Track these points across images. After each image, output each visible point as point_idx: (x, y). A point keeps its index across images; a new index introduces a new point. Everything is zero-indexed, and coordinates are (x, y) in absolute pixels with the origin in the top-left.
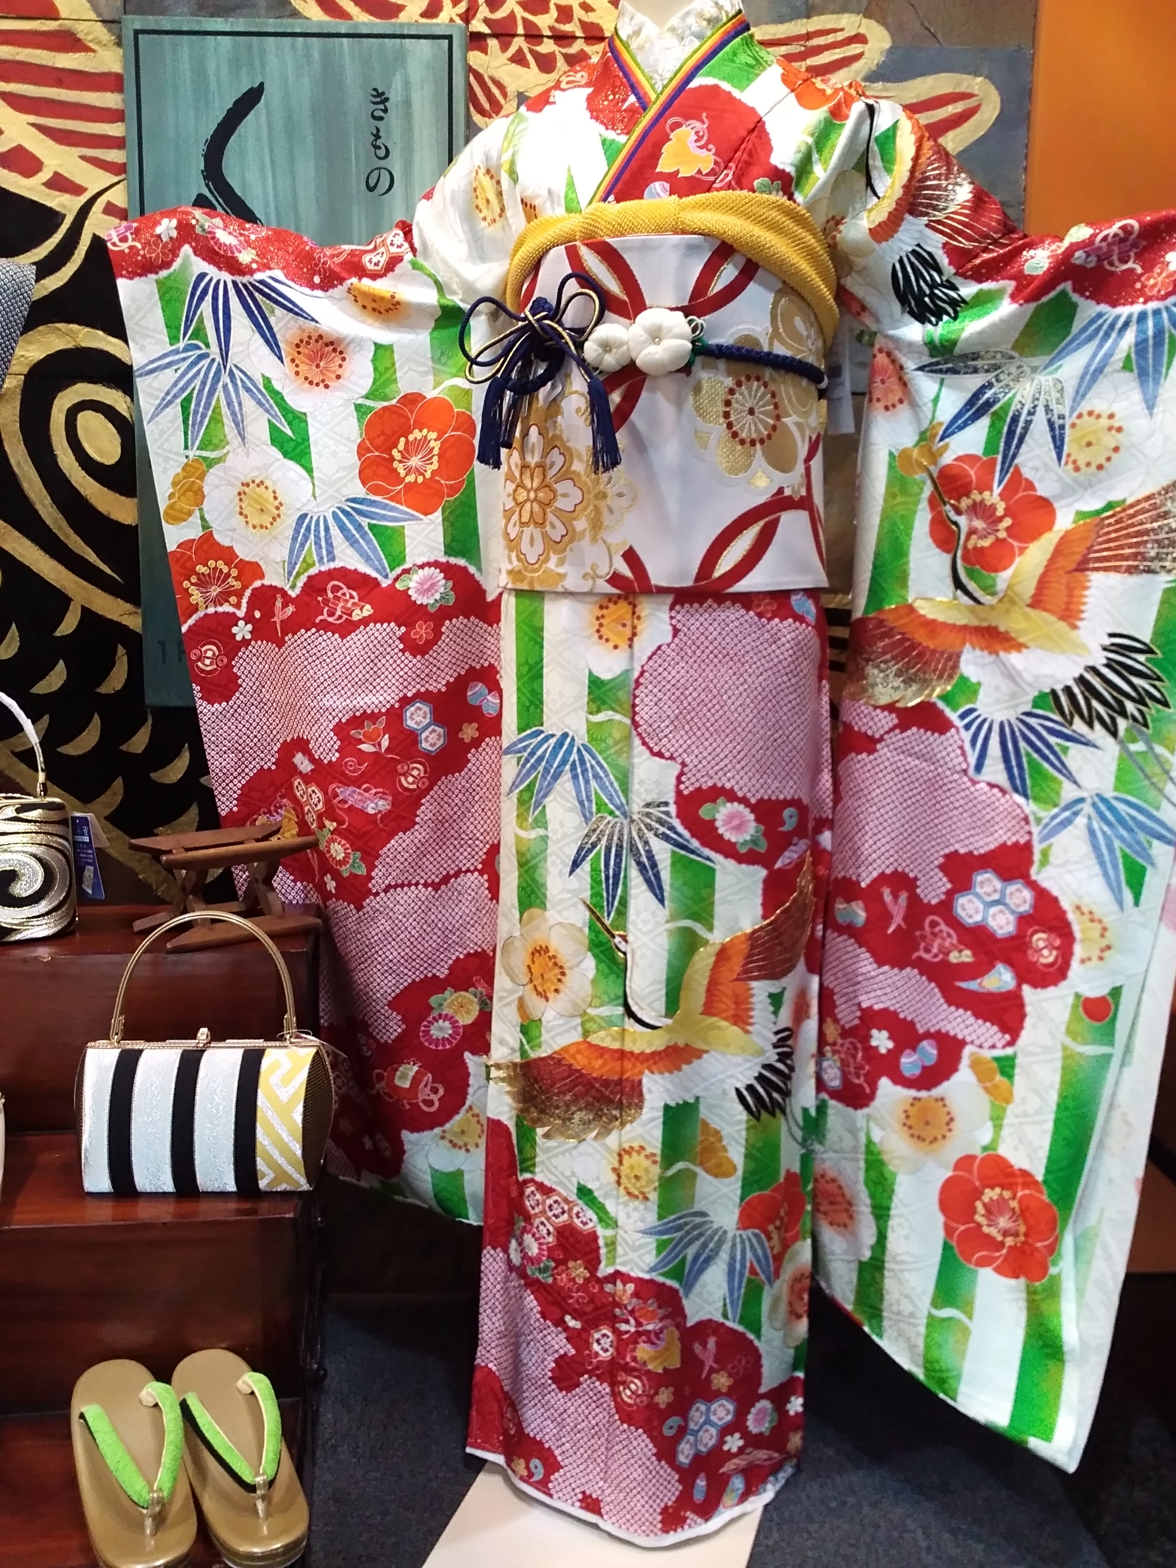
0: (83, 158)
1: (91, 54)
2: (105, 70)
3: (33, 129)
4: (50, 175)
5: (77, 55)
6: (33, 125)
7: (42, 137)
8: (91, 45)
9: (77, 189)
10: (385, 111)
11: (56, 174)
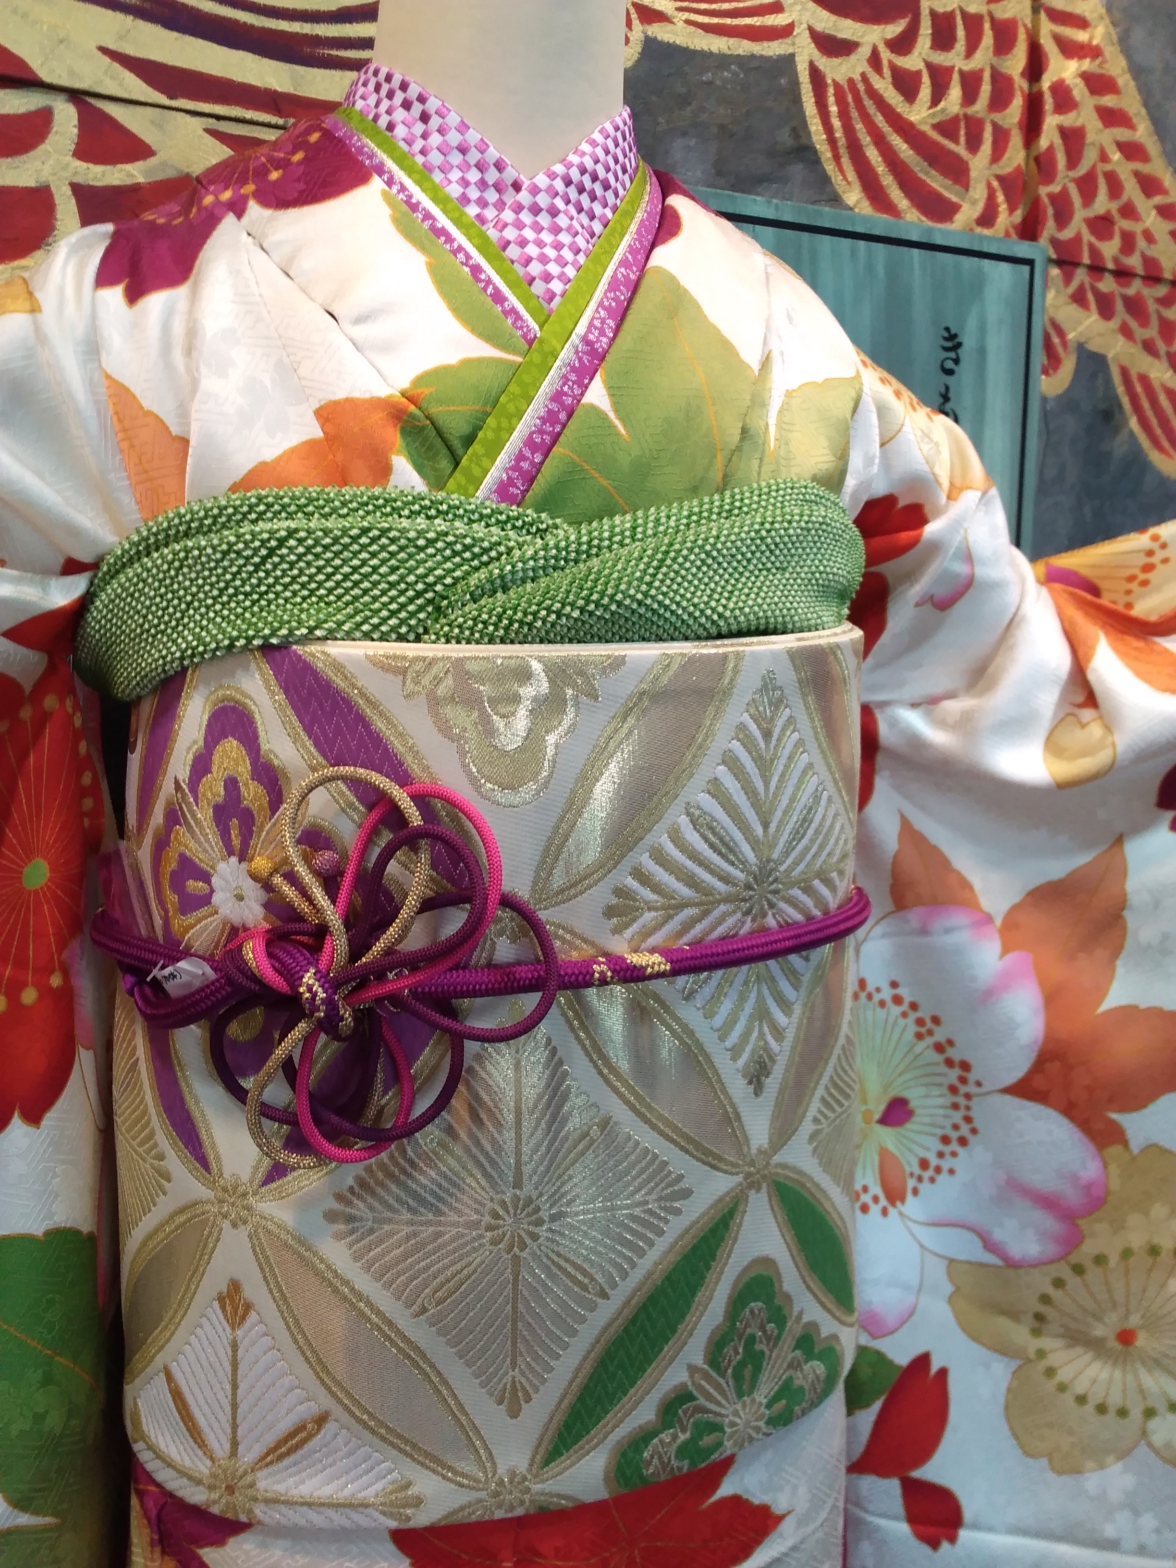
10: (957, 361)
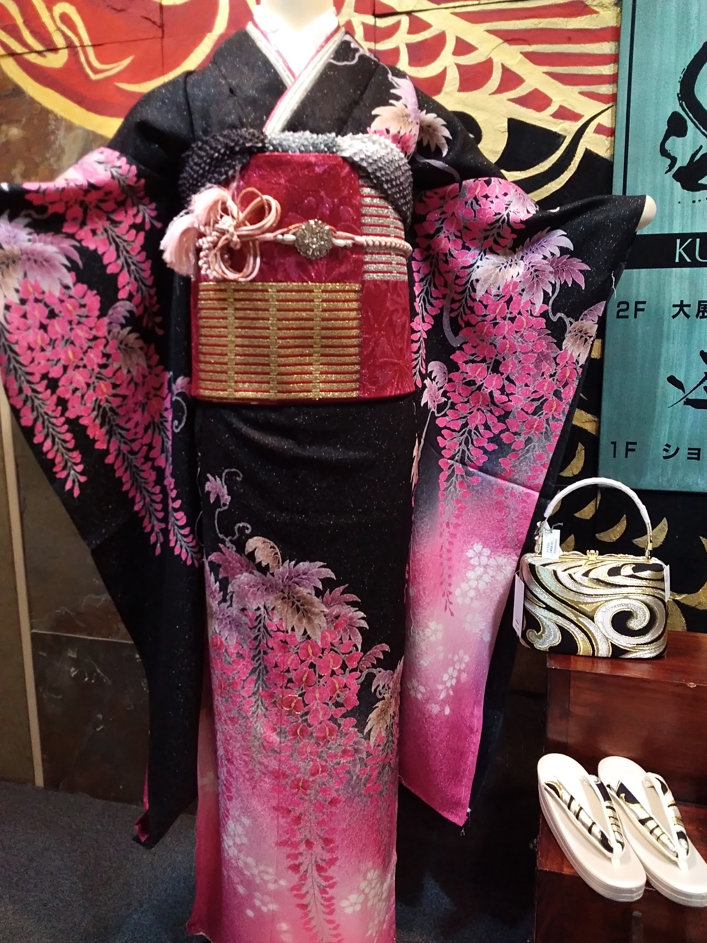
0: (582, 93)
1: (594, 15)
2: (604, 26)
3: (547, 77)
4: (557, 108)
5: (584, 18)
6: (547, 73)
7: (553, 81)
8: (595, 8)
9: (576, 117)
11: (561, 107)
